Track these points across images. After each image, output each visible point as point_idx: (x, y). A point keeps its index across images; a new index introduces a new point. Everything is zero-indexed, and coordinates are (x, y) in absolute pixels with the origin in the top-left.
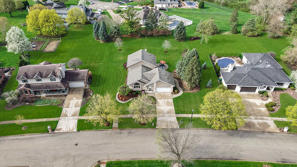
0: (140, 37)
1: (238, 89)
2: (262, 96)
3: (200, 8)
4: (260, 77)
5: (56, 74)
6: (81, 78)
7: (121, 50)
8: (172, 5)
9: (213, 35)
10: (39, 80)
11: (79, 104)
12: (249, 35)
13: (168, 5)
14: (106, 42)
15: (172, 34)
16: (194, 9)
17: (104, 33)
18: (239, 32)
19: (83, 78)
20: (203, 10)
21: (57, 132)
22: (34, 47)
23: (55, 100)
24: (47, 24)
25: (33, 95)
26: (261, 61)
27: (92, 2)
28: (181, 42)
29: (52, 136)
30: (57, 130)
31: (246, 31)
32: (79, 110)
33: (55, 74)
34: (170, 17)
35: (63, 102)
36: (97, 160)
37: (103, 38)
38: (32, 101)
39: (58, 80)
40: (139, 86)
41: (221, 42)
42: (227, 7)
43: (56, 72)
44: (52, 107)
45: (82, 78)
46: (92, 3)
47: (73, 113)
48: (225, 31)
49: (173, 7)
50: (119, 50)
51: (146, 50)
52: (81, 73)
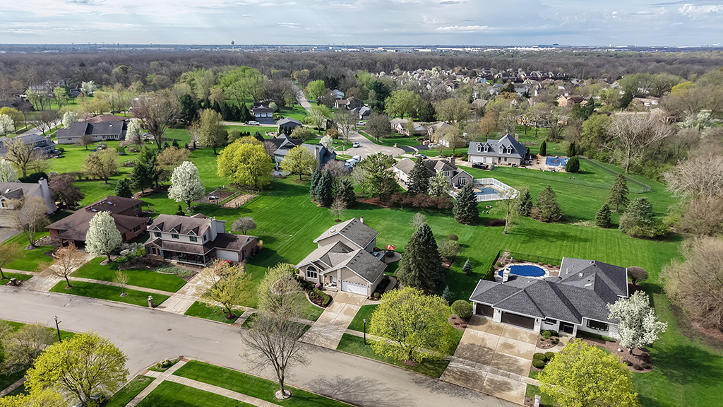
1: (497, 316)
2: (542, 340)
4: (547, 300)
5: (200, 231)
6: (236, 245)
7: (341, 221)
8: (505, 160)
9: (547, 222)
10: (176, 236)
13: (497, 161)
15: (450, 209)
16: (554, 172)
17: (323, 189)
18: (616, 226)
19: (239, 246)
20: (573, 176)
21: (159, 309)
22: (213, 199)
23: (185, 269)
24: (243, 165)
25: (161, 258)
26: (581, 275)
27: (356, 144)
28: (463, 225)
29: (151, 313)
30: (160, 307)
31: (630, 224)
32: (208, 289)
34: (482, 181)
35: (194, 275)
36: (180, 355)
37: (321, 198)
38: (156, 265)
39: (200, 242)
40: (316, 274)
41: (553, 236)
42: (638, 177)
43: (201, 229)
44: (175, 277)
46: (356, 146)
48: (584, 219)
49: (510, 164)
50: (336, 220)
51: (362, 220)
52: (239, 237)
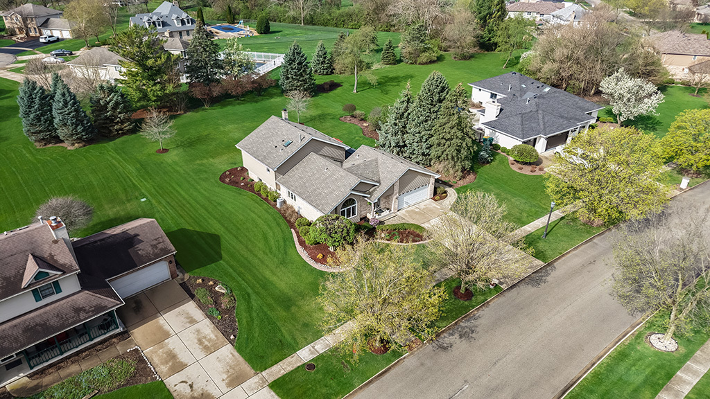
0: (187, 109)
1: (543, 145)
3: (261, 33)
5: (56, 261)
6: (150, 249)
7: (165, 151)
11: (213, 336)
12: (425, 60)
14: (89, 142)
16: (251, 37)
19: (160, 246)
20: (274, 36)
26: (524, 86)
31: (416, 54)
32: (236, 354)
33: (51, 262)
35: (140, 360)
39: (70, 285)
40: (354, 209)
43: (52, 256)
45: (154, 246)
47: (225, 376)
50: (159, 151)
52: (137, 232)
